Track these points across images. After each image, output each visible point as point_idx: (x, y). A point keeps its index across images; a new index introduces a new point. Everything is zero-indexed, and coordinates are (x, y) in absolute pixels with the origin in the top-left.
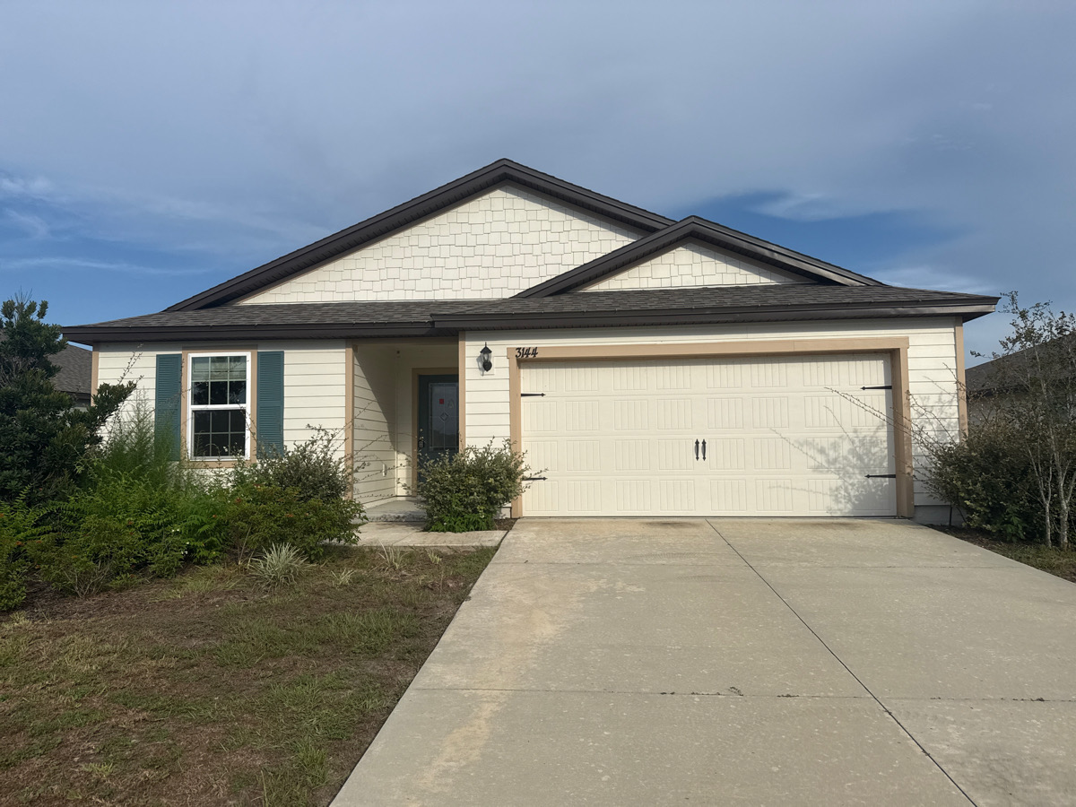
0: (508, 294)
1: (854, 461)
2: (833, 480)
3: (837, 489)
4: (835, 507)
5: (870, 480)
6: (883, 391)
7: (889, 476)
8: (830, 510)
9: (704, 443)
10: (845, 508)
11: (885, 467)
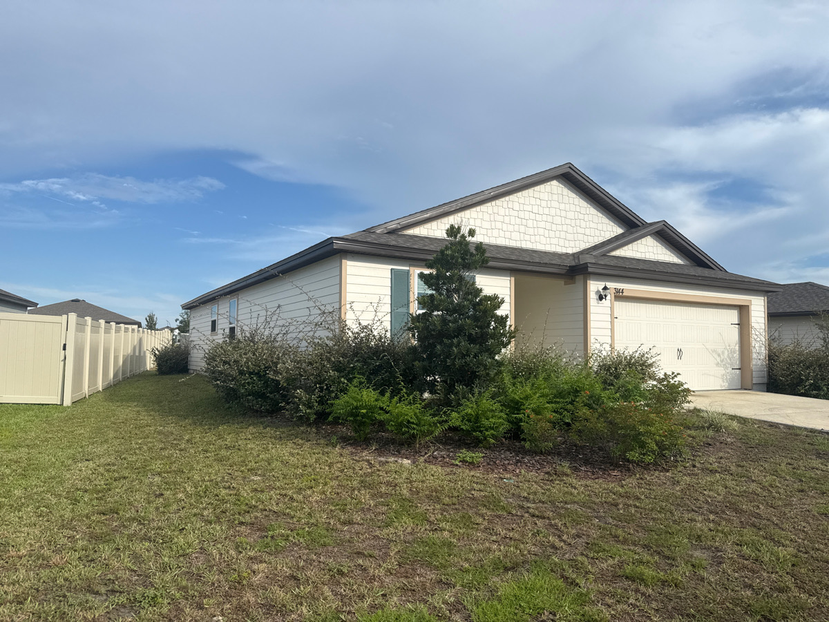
1: (729, 361)
2: (721, 371)
3: (724, 375)
4: (723, 384)
5: (733, 371)
6: (737, 326)
7: (739, 369)
8: (721, 386)
9: (680, 350)
10: (726, 385)
11: (737, 365)
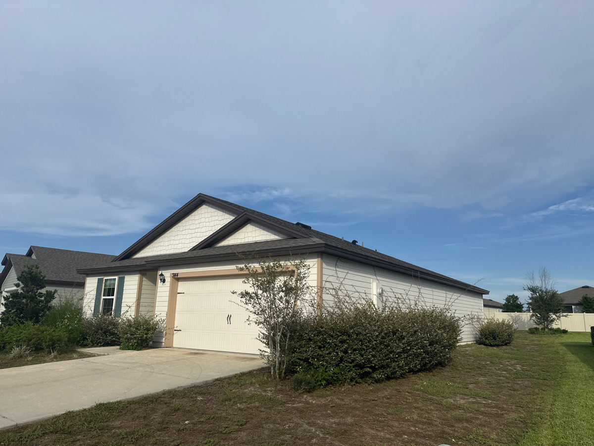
0: (186, 250)
9: (231, 316)
